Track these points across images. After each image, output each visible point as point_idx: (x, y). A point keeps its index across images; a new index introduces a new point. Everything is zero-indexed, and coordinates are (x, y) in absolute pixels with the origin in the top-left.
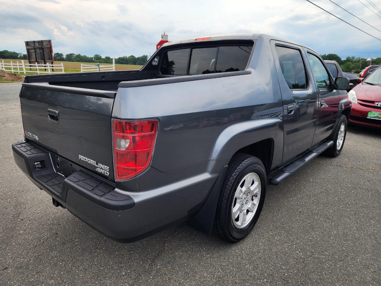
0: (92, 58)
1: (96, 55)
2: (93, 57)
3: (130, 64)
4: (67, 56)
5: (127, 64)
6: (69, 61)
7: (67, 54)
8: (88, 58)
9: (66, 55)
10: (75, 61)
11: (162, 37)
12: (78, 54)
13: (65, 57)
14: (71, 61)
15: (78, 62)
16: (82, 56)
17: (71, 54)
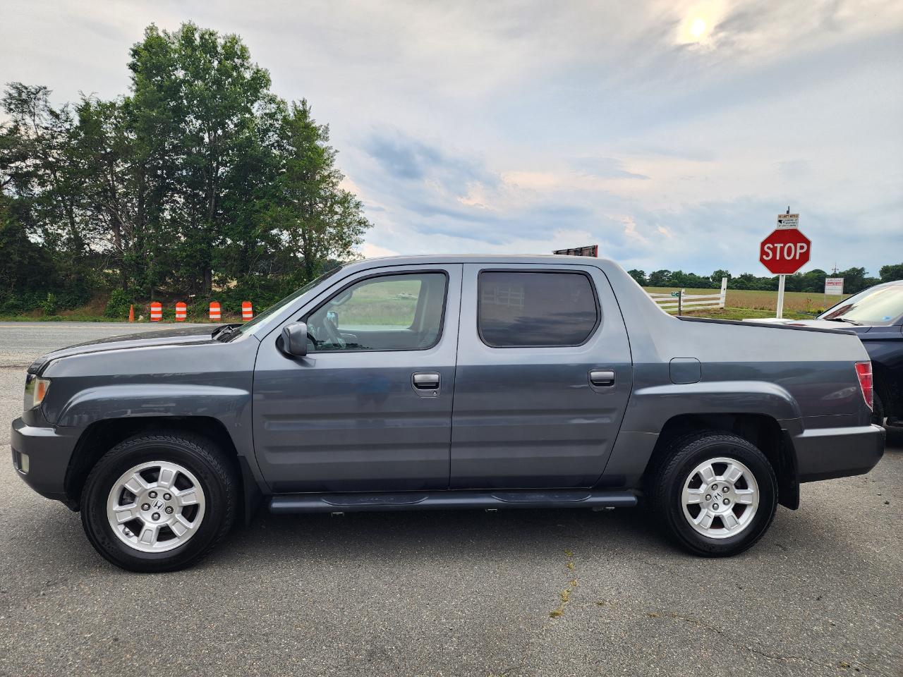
0: (708, 278)
1: (718, 272)
2: (709, 276)
3: (806, 292)
4: (654, 275)
5: (800, 291)
6: (655, 285)
7: (654, 273)
8: (699, 278)
9: (651, 273)
10: (668, 286)
11: (780, 221)
12: (677, 270)
13: (648, 278)
14: (658, 286)
15: (673, 287)
16: (685, 275)
17: (662, 272)
